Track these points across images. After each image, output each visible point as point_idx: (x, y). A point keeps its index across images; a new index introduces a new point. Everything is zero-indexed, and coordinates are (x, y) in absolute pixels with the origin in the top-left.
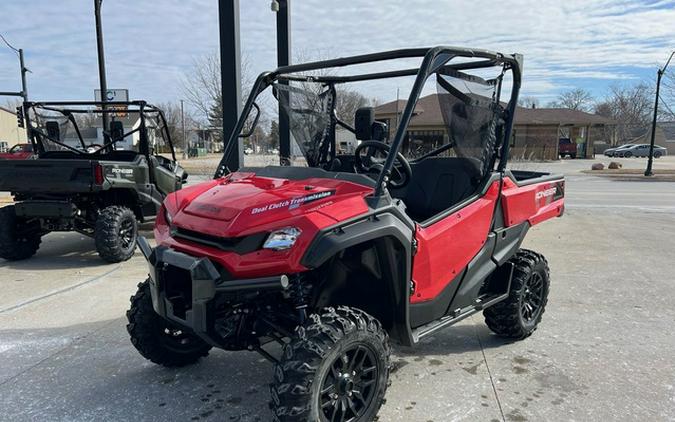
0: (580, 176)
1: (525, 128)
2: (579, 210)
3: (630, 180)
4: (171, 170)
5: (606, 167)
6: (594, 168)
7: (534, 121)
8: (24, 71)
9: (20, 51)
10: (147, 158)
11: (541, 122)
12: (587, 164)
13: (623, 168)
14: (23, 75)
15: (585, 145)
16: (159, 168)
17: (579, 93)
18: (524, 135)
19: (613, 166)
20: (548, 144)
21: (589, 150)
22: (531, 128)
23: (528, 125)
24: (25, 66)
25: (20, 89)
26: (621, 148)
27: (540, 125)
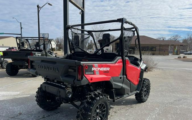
0: (173, 60)
1: (159, 46)
2: (166, 69)
3: (188, 61)
4: (52, 55)
5: (182, 58)
6: (178, 58)
7: (162, 44)
8: (21, 28)
9: (21, 23)
10: (45, 51)
11: (164, 44)
12: (177, 56)
13: (187, 58)
14: (21, 29)
15: (177, 51)
16: (48, 54)
17: (177, 36)
18: (159, 48)
19: (184, 57)
20: (165, 50)
21: (178, 52)
22: (161, 46)
23: (160, 45)
24: (22, 27)
25: (20, 33)
26: (189, 52)
27: (164, 45)
